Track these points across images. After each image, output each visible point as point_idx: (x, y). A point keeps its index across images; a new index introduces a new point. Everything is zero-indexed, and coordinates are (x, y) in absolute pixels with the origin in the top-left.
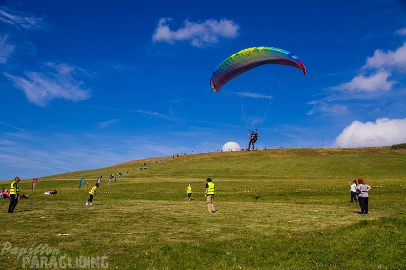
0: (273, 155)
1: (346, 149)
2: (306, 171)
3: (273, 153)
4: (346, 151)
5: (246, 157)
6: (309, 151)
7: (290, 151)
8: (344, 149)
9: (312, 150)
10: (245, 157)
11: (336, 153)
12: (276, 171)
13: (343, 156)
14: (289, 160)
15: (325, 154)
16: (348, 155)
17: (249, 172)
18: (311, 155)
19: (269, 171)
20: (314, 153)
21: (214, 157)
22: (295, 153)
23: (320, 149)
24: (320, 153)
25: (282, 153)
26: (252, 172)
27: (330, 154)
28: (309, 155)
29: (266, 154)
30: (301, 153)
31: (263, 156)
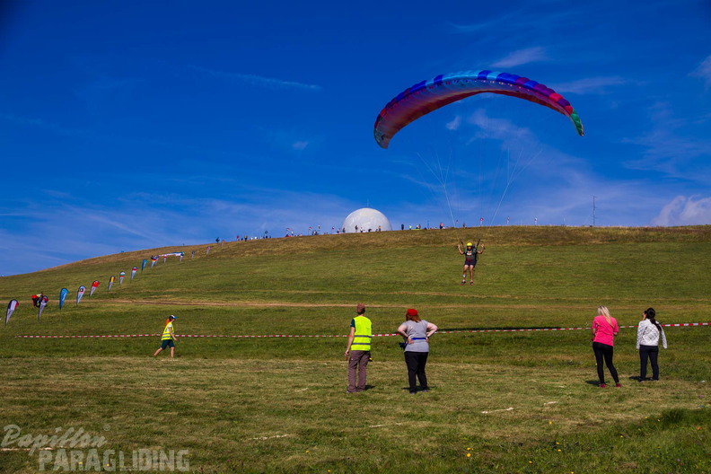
1: (652, 230)
2: (550, 284)
4: (651, 234)
5: (402, 248)
6: (558, 234)
7: (512, 234)
8: (646, 230)
9: (568, 232)
10: (399, 248)
11: (625, 238)
13: (642, 246)
14: (508, 256)
15: (598, 242)
16: (656, 245)
17: (408, 285)
18: (563, 245)
19: (457, 281)
20: (572, 240)
21: (321, 246)
22: (524, 237)
23: (587, 230)
24: (586, 239)
25: (492, 238)
26: (414, 285)
27: (610, 241)
28: (558, 244)
29: (452, 241)
30: (540, 237)
31: (444, 245)
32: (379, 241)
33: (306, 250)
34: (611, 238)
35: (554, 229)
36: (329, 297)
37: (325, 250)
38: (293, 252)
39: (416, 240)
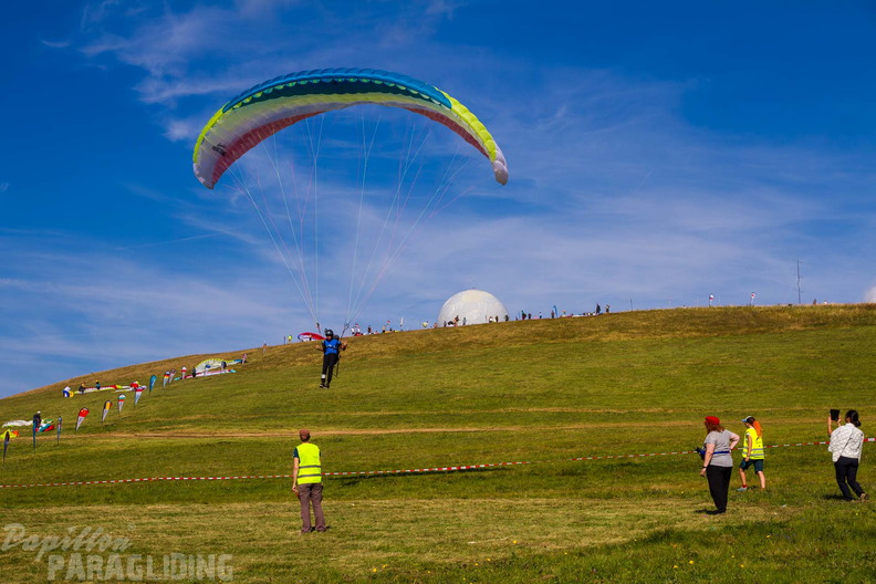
0: (613, 336)
2: (722, 391)
3: (613, 327)
5: (518, 346)
6: (743, 317)
7: (675, 320)
9: (756, 314)
10: (513, 346)
12: (616, 391)
13: (860, 330)
14: (667, 352)
15: (798, 327)
17: (521, 398)
18: (747, 333)
19: (591, 391)
20: (761, 326)
21: (404, 347)
22: (692, 324)
23: (783, 310)
24: (781, 324)
25: (647, 328)
26: (528, 398)
27: (815, 325)
28: (740, 332)
29: (589, 333)
30: (716, 324)
31: (577, 339)
32: (486, 338)
33: (382, 353)
34: (819, 321)
35: (737, 312)
36: (408, 420)
37: (408, 353)
38: (364, 358)
39: (538, 334)
